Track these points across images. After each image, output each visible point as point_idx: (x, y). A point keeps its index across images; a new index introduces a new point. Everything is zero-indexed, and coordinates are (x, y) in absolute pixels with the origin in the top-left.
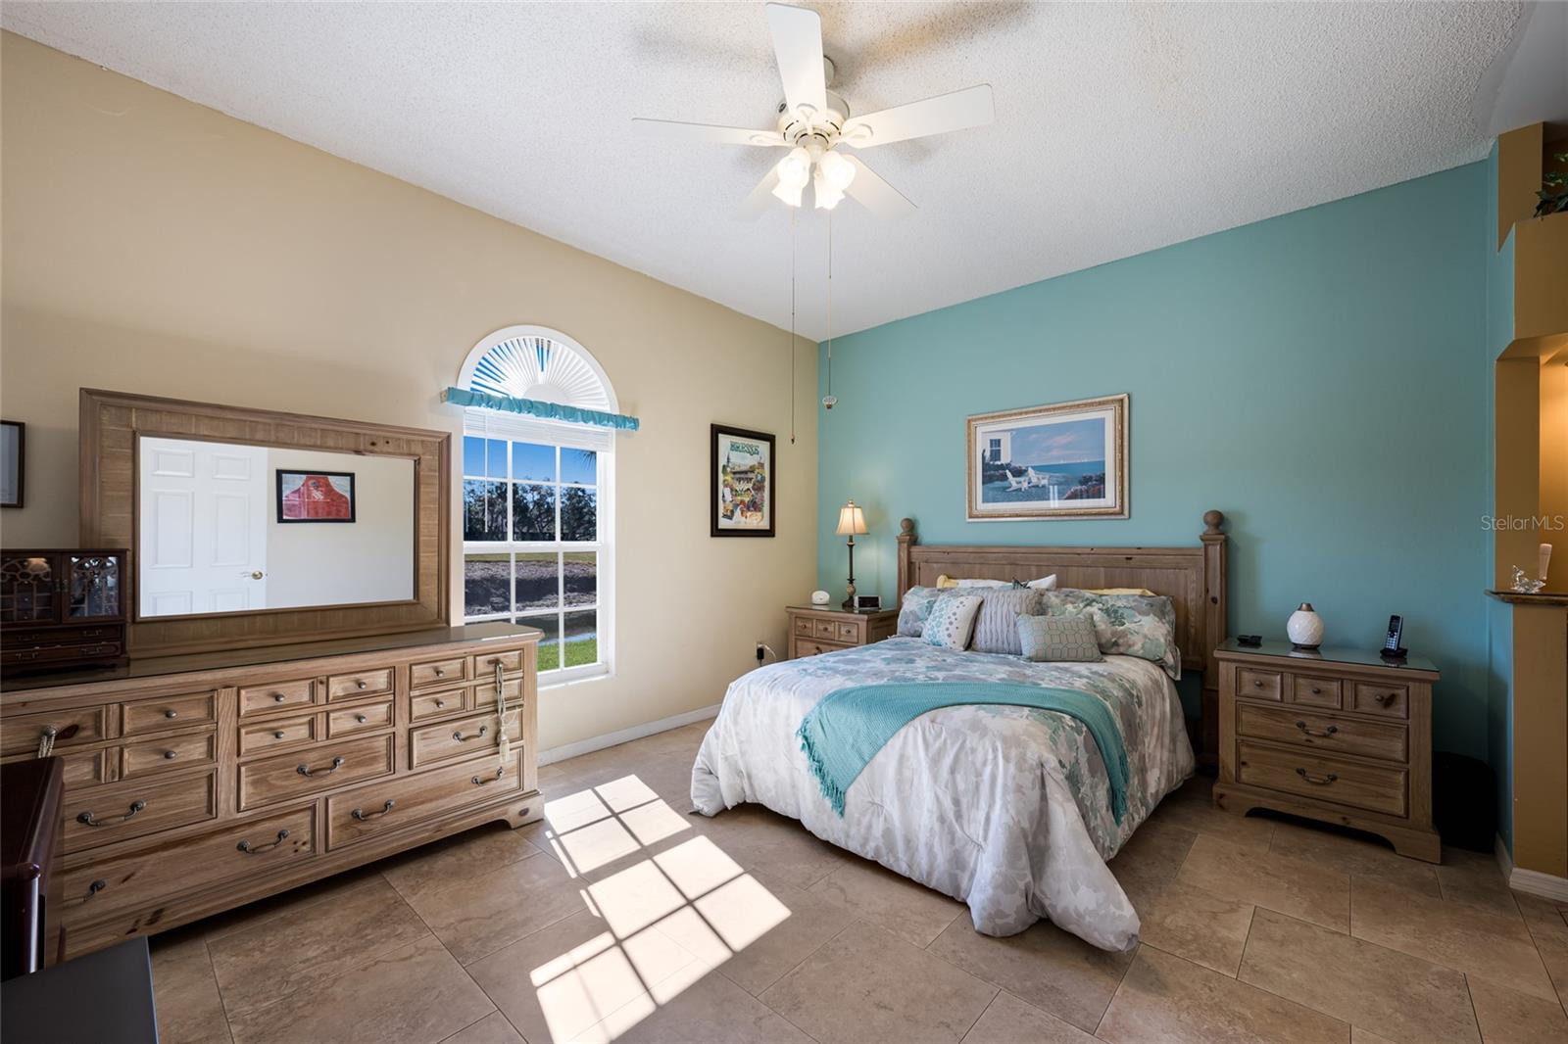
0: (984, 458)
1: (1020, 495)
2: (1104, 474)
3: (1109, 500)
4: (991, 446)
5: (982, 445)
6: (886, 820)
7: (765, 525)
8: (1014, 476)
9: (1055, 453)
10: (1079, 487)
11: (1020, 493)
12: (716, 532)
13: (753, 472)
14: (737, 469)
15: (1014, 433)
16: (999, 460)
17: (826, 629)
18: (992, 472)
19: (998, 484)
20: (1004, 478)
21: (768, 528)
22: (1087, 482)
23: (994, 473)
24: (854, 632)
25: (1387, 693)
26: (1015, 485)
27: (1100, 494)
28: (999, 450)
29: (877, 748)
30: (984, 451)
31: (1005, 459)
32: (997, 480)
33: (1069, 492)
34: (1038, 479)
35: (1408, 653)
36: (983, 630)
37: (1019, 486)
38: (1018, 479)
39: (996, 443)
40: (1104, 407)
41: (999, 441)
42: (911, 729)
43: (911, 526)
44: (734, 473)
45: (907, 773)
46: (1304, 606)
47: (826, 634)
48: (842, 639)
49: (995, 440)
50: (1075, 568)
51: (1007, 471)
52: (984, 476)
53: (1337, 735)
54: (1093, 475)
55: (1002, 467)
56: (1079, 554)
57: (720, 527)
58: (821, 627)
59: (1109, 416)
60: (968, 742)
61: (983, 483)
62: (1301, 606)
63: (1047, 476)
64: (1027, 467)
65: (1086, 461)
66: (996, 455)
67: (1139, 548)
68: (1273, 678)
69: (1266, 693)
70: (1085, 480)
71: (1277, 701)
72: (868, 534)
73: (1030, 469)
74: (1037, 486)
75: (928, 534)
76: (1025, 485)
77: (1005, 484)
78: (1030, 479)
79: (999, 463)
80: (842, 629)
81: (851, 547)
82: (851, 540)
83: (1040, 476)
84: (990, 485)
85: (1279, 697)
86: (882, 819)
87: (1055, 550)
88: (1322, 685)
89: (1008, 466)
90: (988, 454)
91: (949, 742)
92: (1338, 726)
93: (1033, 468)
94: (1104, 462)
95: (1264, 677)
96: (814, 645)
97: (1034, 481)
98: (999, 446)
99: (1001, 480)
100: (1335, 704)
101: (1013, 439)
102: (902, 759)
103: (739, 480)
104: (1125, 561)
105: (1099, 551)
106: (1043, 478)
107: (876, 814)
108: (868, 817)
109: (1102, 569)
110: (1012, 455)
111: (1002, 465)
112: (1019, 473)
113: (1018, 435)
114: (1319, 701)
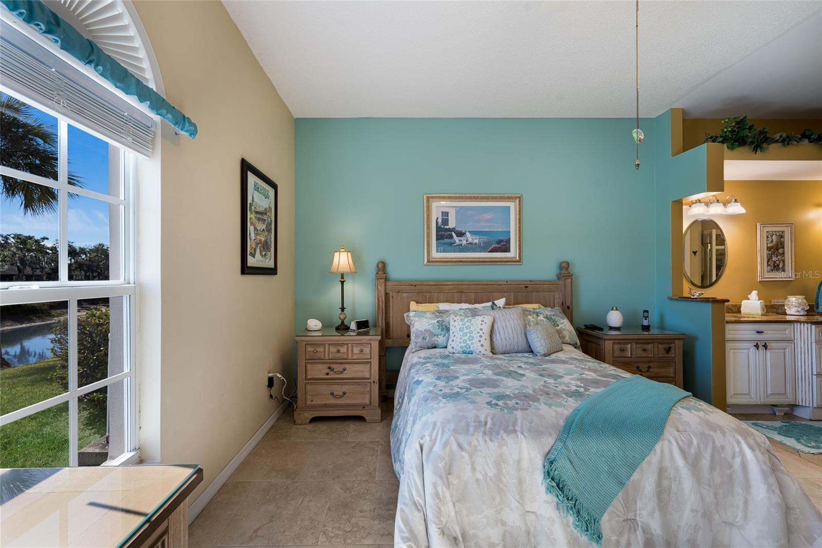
0: (437, 223)
1: (461, 248)
2: (510, 239)
3: (513, 253)
4: (442, 216)
5: (436, 215)
6: (644, 532)
7: (271, 264)
8: (457, 236)
9: (482, 224)
10: (497, 245)
11: (461, 247)
12: (245, 269)
13: (266, 214)
14: (258, 209)
15: (458, 209)
16: (448, 225)
17: (338, 351)
18: (443, 233)
19: (446, 241)
20: (451, 237)
21: (273, 267)
22: (501, 243)
23: (444, 235)
24: (367, 350)
25: (667, 346)
26: (457, 241)
27: (506, 249)
28: (448, 219)
29: (633, 467)
30: (437, 218)
31: (452, 224)
32: (447, 238)
33: (491, 248)
34: (472, 239)
35: (651, 327)
36: (499, 339)
37: (460, 243)
38: (460, 238)
39: (445, 214)
40: (511, 200)
41: (448, 213)
42: (666, 443)
43: (382, 268)
44: (257, 213)
45: (665, 483)
46: (614, 308)
47: (338, 355)
48: (355, 357)
49: (445, 212)
50: (498, 293)
51: (453, 233)
52: (437, 235)
53: (651, 370)
54: (504, 239)
55: (449, 230)
56: (500, 285)
57: (248, 265)
58: (333, 349)
59: (512, 205)
60: (717, 442)
61: (437, 240)
62: (613, 308)
63: (478, 238)
64: (466, 231)
65: (500, 230)
66: (446, 222)
67: (531, 281)
68: (626, 346)
69: (624, 354)
70: (500, 242)
71: (629, 357)
72: (356, 272)
73: (467, 233)
74: (472, 244)
75: (395, 273)
76: (464, 242)
77: (451, 241)
78: (467, 238)
79: (447, 227)
80: (355, 349)
81: (342, 283)
82: (342, 277)
83: (474, 238)
84: (442, 241)
85: (629, 355)
86: (639, 533)
87: (486, 283)
88: (645, 346)
89: (453, 230)
90: (440, 221)
91: (702, 446)
92: (651, 365)
93: (469, 232)
94: (510, 232)
95: (622, 346)
96: (327, 366)
97: (470, 240)
98: (448, 216)
99: (449, 238)
100: (650, 355)
101: (456, 212)
102: (661, 471)
103: (259, 219)
104: (524, 288)
105: (512, 283)
106: (475, 239)
107: (633, 528)
108: (626, 536)
109: (512, 294)
110: (456, 223)
111: (449, 228)
112: (460, 234)
113: (459, 210)
114: (645, 354)
